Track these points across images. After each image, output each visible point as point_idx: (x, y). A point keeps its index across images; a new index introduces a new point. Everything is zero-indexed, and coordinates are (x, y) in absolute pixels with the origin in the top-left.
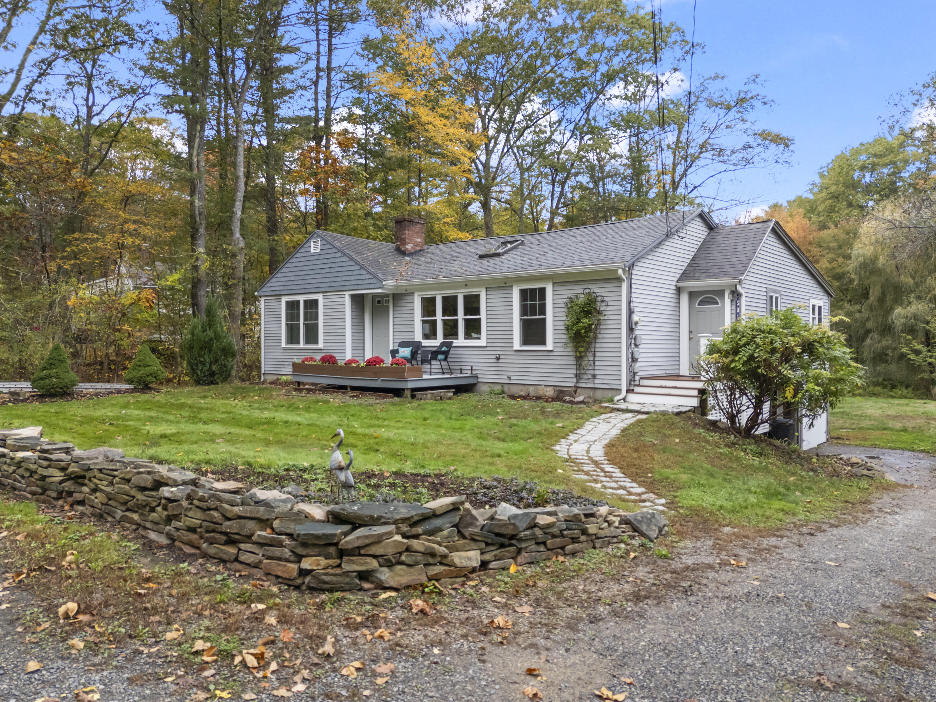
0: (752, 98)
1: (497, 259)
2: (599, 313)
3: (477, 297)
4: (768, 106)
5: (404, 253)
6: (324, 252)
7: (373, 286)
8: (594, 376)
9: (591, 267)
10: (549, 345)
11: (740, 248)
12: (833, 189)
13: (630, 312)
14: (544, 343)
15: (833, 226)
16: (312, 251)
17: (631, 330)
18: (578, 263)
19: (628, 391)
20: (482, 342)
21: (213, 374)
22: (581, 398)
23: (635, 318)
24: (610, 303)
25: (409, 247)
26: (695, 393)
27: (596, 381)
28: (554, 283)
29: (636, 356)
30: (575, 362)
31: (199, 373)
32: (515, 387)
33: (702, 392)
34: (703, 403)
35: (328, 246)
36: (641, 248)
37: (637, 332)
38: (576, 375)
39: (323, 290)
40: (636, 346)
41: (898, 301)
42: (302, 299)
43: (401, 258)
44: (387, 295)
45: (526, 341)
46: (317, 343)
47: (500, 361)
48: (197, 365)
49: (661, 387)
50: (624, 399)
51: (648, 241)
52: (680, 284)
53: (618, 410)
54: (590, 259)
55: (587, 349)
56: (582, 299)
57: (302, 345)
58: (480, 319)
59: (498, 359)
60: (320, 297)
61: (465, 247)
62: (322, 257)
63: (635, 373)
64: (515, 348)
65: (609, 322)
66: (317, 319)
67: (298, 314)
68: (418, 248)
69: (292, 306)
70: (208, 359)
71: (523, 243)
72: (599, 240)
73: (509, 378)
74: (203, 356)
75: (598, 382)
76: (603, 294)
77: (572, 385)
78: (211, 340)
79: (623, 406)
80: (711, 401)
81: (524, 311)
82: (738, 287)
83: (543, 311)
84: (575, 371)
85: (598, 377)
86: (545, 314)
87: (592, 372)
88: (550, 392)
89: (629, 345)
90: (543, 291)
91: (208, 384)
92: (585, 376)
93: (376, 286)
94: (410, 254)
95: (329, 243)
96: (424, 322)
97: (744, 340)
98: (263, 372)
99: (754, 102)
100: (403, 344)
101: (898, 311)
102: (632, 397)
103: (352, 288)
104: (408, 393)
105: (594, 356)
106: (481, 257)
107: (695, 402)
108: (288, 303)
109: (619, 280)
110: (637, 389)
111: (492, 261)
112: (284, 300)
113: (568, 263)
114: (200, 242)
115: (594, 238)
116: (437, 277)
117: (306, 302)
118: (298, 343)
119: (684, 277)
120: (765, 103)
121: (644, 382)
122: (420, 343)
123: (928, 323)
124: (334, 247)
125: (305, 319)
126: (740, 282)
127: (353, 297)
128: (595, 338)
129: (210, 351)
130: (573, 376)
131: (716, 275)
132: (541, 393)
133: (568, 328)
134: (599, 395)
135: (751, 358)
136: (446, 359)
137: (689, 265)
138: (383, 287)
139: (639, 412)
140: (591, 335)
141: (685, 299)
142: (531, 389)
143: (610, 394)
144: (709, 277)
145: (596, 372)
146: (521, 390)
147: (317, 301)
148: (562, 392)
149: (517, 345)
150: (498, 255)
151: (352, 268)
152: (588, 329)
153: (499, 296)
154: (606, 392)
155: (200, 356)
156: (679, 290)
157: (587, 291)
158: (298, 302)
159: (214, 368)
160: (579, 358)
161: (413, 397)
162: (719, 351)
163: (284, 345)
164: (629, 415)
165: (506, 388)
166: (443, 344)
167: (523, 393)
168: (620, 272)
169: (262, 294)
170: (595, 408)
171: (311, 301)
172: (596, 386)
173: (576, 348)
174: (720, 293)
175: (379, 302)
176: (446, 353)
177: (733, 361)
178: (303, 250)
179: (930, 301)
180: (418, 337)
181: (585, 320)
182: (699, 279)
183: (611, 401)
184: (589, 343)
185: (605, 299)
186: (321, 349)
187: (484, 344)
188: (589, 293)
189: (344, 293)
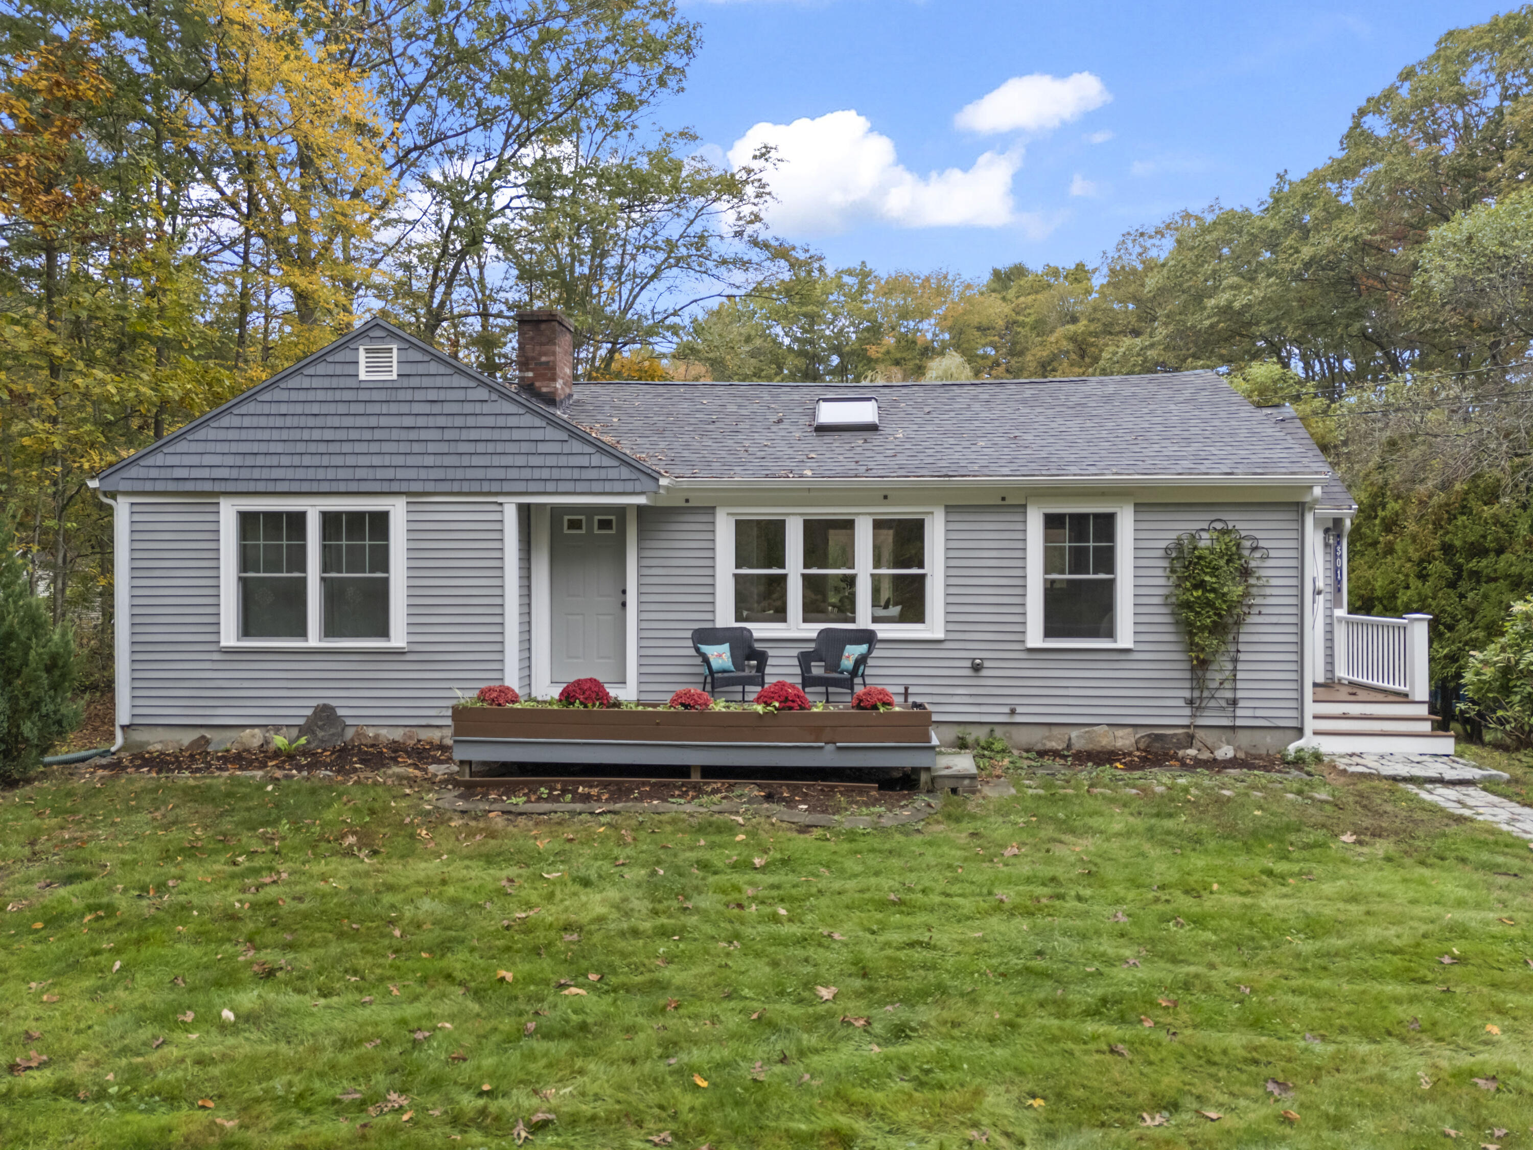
2: (1249, 571)
3: (915, 527)
7: (618, 487)
8: (1234, 702)
9: (1242, 478)
10: (1125, 637)
14: (1108, 633)
16: (363, 376)
22: (1227, 752)
24: (1272, 554)
27: (1239, 712)
28: (1136, 505)
30: (1188, 675)
32: (1024, 729)
38: (1190, 701)
39: (404, 487)
42: (311, 507)
45: (1059, 628)
46: (380, 633)
47: (984, 673)
55: (1221, 646)
56: (1206, 542)
57: (313, 642)
58: (924, 577)
59: (978, 668)
60: (393, 507)
62: (402, 395)
64: (1030, 644)
65: (1268, 591)
66: (384, 566)
67: (297, 549)
69: (266, 527)
73: (1013, 712)
75: (1244, 716)
76: (1258, 535)
77: (1186, 722)
81: (1054, 562)
83: (1106, 565)
84: (1187, 694)
85: (1241, 704)
86: (1111, 571)
87: (1229, 695)
90: (1106, 519)
92: (1212, 703)
93: (629, 487)
96: (742, 579)
98: (125, 721)
103: (521, 487)
105: (1235, 661)
106: (821, 429)
107: (1449, 747)
108: (247, 517)
109: (1295, 506)
112: (229, 508)
117: (333, 517)
124: (456, 373)
125: (331, 566)
127: (531, 512)
128: (1240, 623)
130: (1181, 703)
132: (1105, 743)
138: (652, 491)
142: (1074, 734)
143: (1268, 738)
145: (1239, 694)
146: (1049, 738)
147: (379, 517)
148: (1158, 738)
149: (1035, 637)
151: (538, 435)
154: (1258, 734)
157: (1219, 526)
158: (296, 516)
160: (1198, 666)
163: (229, 640)
165: (1001, 732)
167: (1052, 745)
171: (359, 515)
172: (1239, 723)
175: (573, 525)
178: (322, 370)
180: (725, 615)
185: (1262, 544)
186: (400, 652)
187: (940, 635)
188: (1225, 532)
189: (500, 499)
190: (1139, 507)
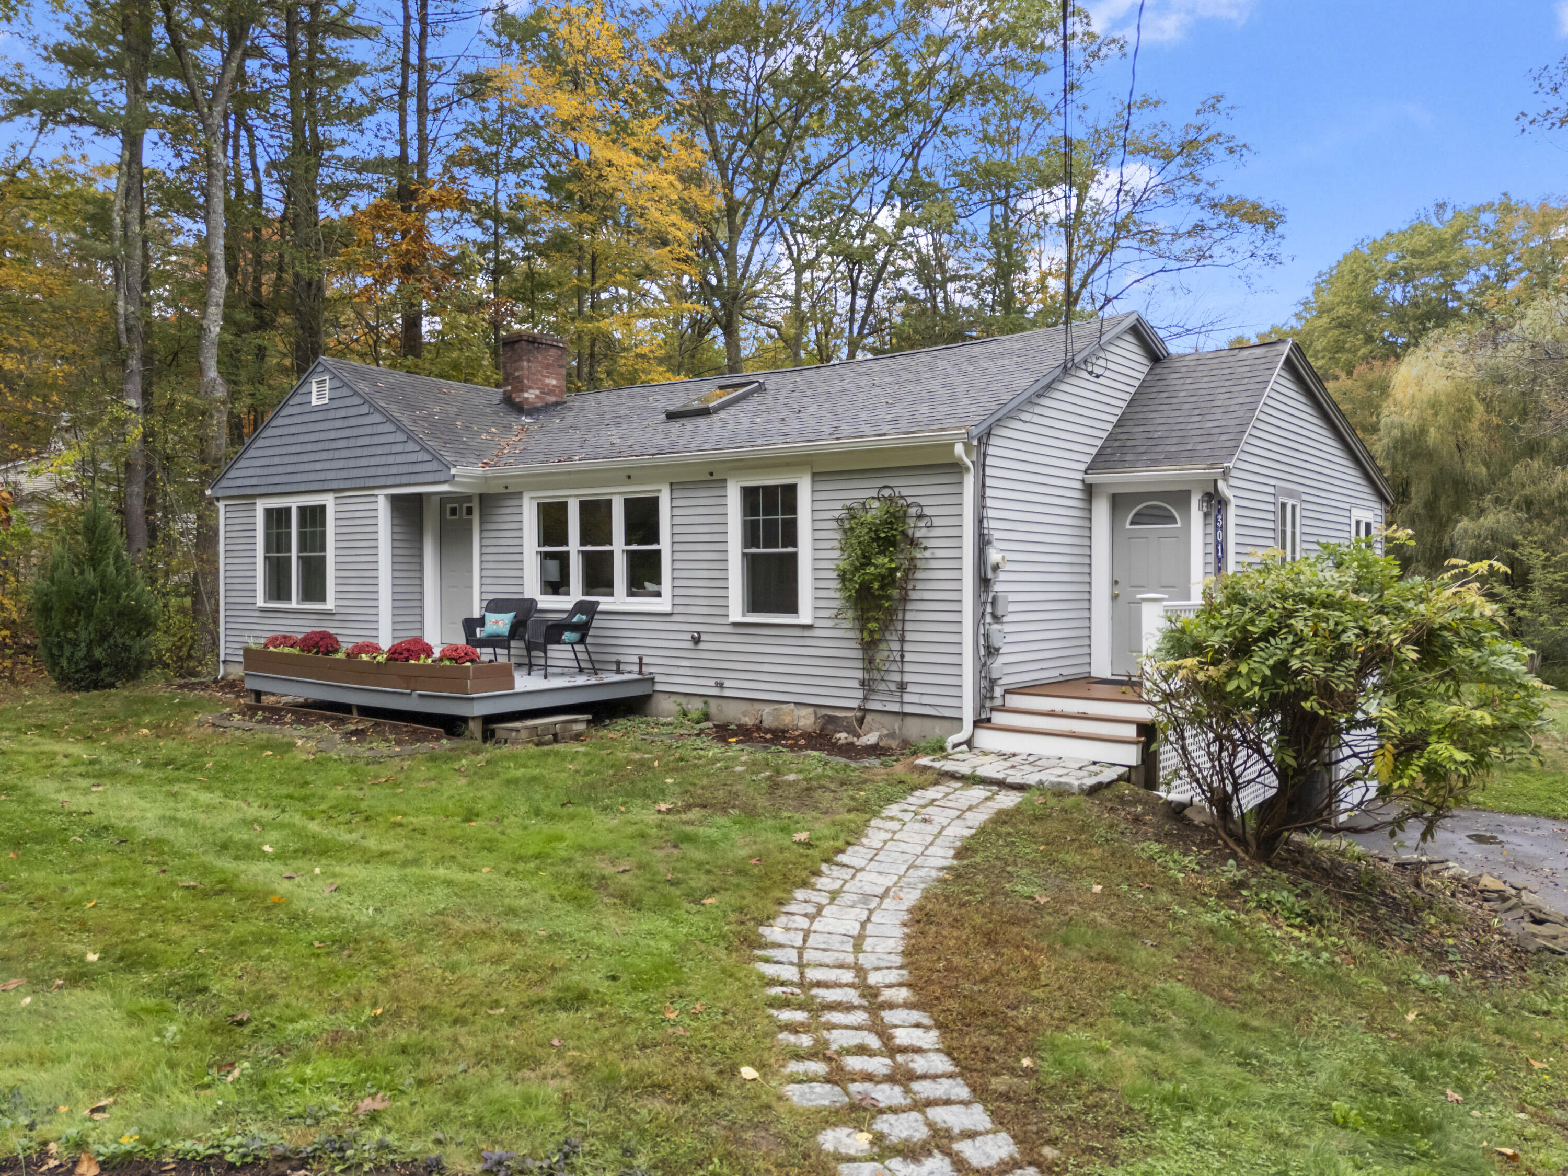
0: (1209, 140)
1: (702, 422)
2: (913, 543)
3: (652, 505)
4: (1237, 156)
5: (519, 409)
6: (336, 404)
7: (430, 477)
8: (902, 686)
9: (894, 439)
10: (805, 615)
11: (1220, 399)
12: (1341, 310)
13: (983, 542)
14: (792, 608)
15: (1343, 376)
16: (315, 402)
17: (984, 582)
18: (867, 429)
19: (977, 723)
20: (663, 604)
21: (96, 666)
22: (870, 739)
23: (994, 556)
24: (936, 522)
25: (530, 395)
26: (1131, 732)
27: (907, 698)
28: (814, 475)
29: (996, 642)
30: (859, 654)
31: (64, 663)
32: (732, 704)
33: (1147, 731)
34: (1149, 760)
35: (345, 392)
36: (1006, 397)
37: (997, 587)
38: (863, 683)
39: (334, 485)
40: (996, 618)
41: (1459, 508)
42: (294, 503)
43: (511, 418)
44: (468, 498)
45: (756, 603)
46: (323, 599)
47: (702, 646)
48: (60, 646)
49: (1052, 714)
50: (969, 743)
51: (1023, 381)
52: (1092, 478)
53: (953, 776)
54: (895, 421)
55: (886, 626)
56: (876, 511)
57: (294, 604)
58: (658, 552)
59: (697, 641)
60: (328, 500)
61: (646, 397)
62: (332, 414)
63: (993, 682)
64: (732, 619)
65: (934, 564)
66: (323, 548)
67: (289, 535)
68: (552, 399)
69: (276, 518)
70: (83, 635)
71: (761, 388)
72: (917, 382)
73: (720, 686)
74: (72, 628)
75: (912, 702)
76: (922, 501)
77: (854, 704)
78: (93, 592)
79: (963, 764)
80: (1169, 758)
81: (751, 536)
82: (1221, 485)
83: (791, 538)
84: (859, 674)
85: (910, 688)
86: (795, 545)
87: (897, 677)
88: (806, 720)
89: (979, 619)
90: (790, 491)
91: (87, 689)
92: (882, 686)
93: (437, 477)
94: (533, 411)
95: (345, 385)
96: (546, 556)
97: (1263, 623)
98: (222, 658)
99: (1212, 148)
100: (496, 606)
101: (1465, 524)
102: (986, 739)
103: (391, 481)
104: (475, 728)
105: (902, 641)
106: (672, 416)
107: (1130, 756)
108: (268, 512)
109: (957, 468)
110: (999, 718)
111: (690, 425)
112: (261, 505)
113: (846, 429)
114: (129, 387)
115: (909, 376)
116: (570, 459)
117: (302, 510)
118: (289, 598)
119: (1100, 461)
120: (1231, 151)
121: (1015, 701)
122: (532, 602)
123: (1515, 546)
124: (356, 393)
125: (302, 547)
126: (1226, 474)
127: (396, 501)
128: (905, 599)
129: (89, 616)
130: (856, 684)
131: (1171, 458)
132: (787, 720)
133: (843, 577)
134: (913, 729)
135: (1281, 668)
136: (582, 641)
137: (1112, 437)
138: (451, 480)
139: (1002, 784)
140: (895, 593)
141: (1102, 511)
142: (768, 709)
143: (937, 729)
144: (1155, 462)
145: (907, 678)
146: (745, 714)
147: (323, 508)
148: (831, 720)
149: (736, 612)
150: (705, 412)
151: (391, 438)
152: (888, 579)
153: (702, 500)
154: (928, 723)
155: (67, 627)
156: (1089, 491)
157: (886, 493)
158: (288, 510)
159: (98, 653)
160: (869, 646)
161: (487, 735)
162: (1198, 648)
163: (260, 602)
164: (977, 793)
165: (713, 705)
166: (580, 607)
167: (749, 721)
168: (959, 449)
169: (220, 494)
170: (899, 769)
171: (313, 509)
172: (908, 709)
173: (862, 621)
174: (1181, 498)
175: (454, 511)
176: (583, 630)
177: (1230, 675)
178: (297, 400)
179: (1518, 507)
180: (531, 588)
181: (882, 560)
182: (1133, 465)
183: (939, 749)
184: (891, 612)
185: (927, 511)
186: (329, 613)
187: (667, 608)
188: (890, 499)
189: (376, 492)
190: (816, 476)
